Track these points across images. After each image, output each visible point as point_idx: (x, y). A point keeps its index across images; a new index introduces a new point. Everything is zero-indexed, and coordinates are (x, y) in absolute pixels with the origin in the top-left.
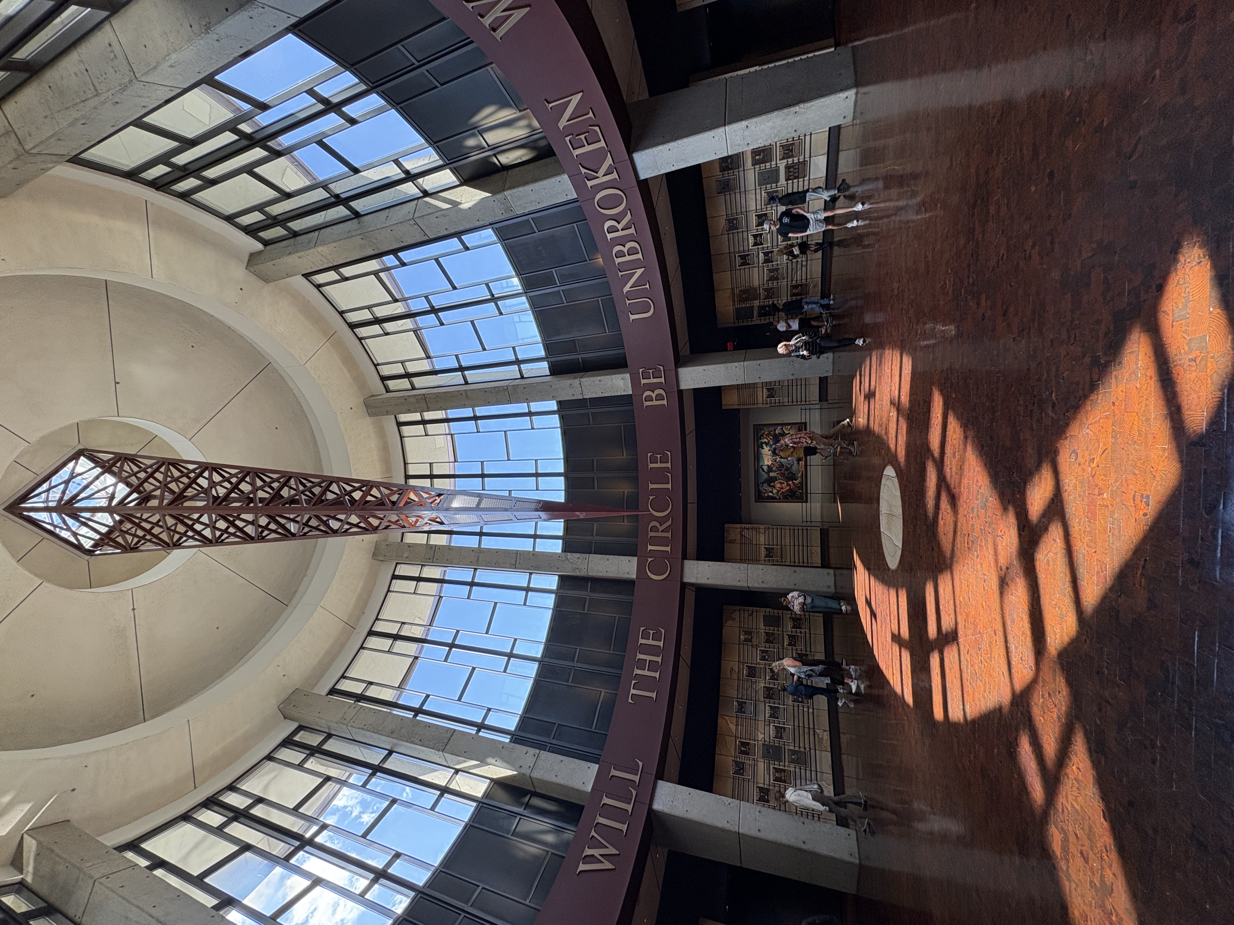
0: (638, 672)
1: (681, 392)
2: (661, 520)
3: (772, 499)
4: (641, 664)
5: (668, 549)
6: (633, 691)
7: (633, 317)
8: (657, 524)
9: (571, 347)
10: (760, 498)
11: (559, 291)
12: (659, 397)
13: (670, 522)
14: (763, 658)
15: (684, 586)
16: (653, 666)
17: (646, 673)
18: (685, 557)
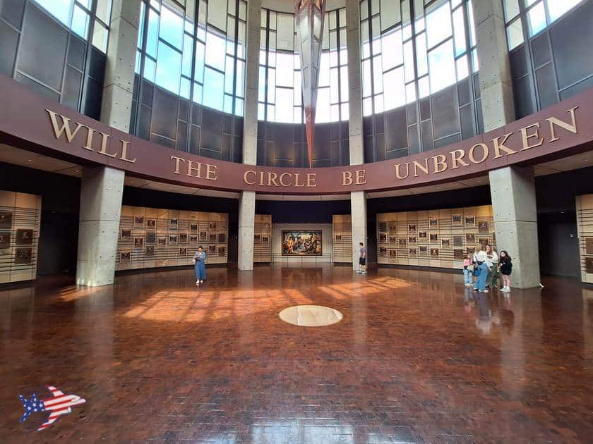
0: (190, 163)
1: (349, 193)
2: (277, 180)
3: (283, 239)
4: (195, 165)
5: (261, 184)
6: (178, 159)
7: (397, 167)
8: (275, 178)
9: (380, 129)
10: (284, 233)
11: (416, 122)
12: (347, 181)
13: (276, 185)
14: (202, 233)
15: (240, 192)
16: (195, 172)
17: (190, 168)
18: (257, 193)
